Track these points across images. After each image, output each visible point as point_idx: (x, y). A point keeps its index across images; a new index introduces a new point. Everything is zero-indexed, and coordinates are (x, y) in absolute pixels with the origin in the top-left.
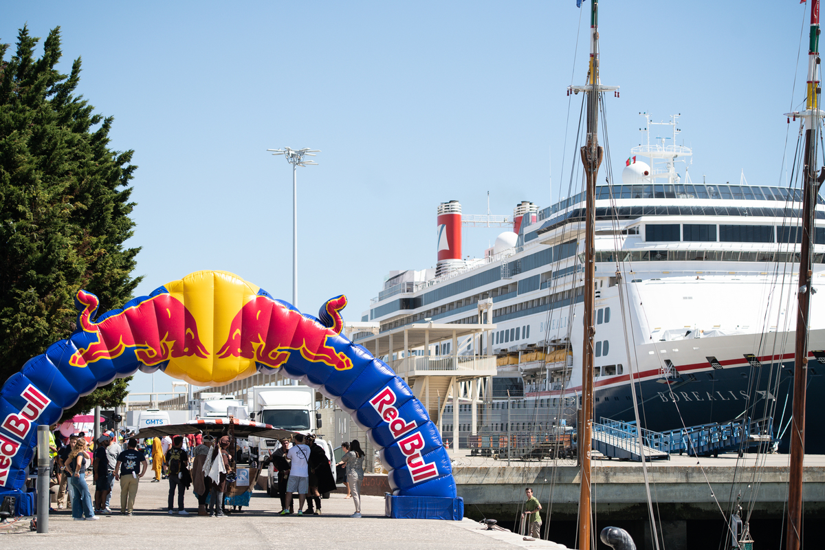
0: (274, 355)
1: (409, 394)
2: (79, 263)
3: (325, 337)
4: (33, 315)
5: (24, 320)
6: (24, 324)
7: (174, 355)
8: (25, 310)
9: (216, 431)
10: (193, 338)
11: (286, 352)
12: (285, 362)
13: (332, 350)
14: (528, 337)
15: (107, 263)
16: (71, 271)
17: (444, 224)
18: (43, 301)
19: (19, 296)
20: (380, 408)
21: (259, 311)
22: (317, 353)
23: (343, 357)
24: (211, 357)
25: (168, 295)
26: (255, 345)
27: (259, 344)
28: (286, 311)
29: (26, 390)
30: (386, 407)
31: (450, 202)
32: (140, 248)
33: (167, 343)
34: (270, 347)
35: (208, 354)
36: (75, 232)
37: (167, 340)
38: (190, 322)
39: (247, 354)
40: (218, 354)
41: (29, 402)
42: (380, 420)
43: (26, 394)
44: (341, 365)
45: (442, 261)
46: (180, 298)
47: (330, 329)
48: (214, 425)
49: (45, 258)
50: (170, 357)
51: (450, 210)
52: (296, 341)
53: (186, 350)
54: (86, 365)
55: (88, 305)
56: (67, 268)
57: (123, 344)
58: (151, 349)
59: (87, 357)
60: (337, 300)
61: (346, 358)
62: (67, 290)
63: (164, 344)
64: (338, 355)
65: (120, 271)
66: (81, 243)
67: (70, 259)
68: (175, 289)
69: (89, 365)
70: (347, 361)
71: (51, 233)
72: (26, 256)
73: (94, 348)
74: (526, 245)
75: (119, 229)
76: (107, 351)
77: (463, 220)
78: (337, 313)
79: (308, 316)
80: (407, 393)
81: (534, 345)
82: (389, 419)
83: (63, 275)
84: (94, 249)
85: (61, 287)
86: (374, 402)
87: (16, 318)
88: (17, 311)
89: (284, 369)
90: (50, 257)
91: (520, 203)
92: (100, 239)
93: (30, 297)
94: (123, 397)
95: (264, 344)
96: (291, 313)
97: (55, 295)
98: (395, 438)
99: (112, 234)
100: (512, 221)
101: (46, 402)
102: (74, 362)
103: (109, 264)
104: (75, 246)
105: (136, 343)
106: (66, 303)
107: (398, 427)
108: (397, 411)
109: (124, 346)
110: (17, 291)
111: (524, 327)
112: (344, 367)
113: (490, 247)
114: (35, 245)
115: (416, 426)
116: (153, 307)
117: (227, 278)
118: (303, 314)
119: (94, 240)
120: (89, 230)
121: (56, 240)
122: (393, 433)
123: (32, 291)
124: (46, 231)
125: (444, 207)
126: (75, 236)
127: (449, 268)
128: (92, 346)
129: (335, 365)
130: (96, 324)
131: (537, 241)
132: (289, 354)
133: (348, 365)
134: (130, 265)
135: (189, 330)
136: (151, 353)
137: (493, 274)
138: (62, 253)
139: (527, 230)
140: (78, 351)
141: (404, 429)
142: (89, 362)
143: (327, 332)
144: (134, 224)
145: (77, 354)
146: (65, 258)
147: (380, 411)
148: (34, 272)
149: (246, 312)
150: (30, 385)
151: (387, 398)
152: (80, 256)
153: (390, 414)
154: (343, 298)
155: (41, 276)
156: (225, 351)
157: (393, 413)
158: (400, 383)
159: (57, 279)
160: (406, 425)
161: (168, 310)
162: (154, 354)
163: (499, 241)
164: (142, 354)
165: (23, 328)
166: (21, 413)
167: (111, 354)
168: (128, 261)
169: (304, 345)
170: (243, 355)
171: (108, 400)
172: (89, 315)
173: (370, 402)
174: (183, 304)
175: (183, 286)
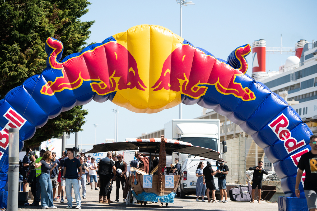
0: (195, 89)
1: (299, 120)
2: (49, 28)
3: (234, 76)
4: (16, 63)
5: (10, 66)
6: (10, 70)
7: (120, 88)
8: (10, 59)
9: (150, 147)
10: (134, 75)
11: (204, 87)
12: (204, 94)
13: (239, 85)
14: (306, 113)
15: (70, 29)
16: (44, 33)
17: (256, 52)
18: (24, 53)
19: (6, 49)
20: (277, 130)
21: (185, 56)
22: (228, 88)
23: (248, 91)
24: (147, 90)
25: (116, 42)
26: (181, 82)
27: (184, 81)
28: (204, 56)
29: (8, 112)
30: (281, 129)
31: (260, 40)
32: (93, 22)
33: (115, 79)
34: (192, 82)
35: (145, 87)
36: (47, 7)
37: (115, 76)
38: (132, 62)
39: (175, 87)
40: (153, 87)
41: (10, 121)
42: (276, 139)
43: (7, 115)
44: (246, 97)
45: (255, 73)
46: (125, 44)
47: (238, 70)
48: (148, 142)
49: (25, 22)
50: (117, 89)
51: (260, 44)
52: (212, 79)
53: (129, 84)
54: (53, 94)
55: (55, 49)
56: (41, 31)
57: (81, 78)
58: (102, 82)
59: (54, 88)
60: (243, 48)
61: (250, 92)
62: (41, 46)
63: (112, 79)
64: (244, 90)
65: (79, 36)
66: (51, 14)
67: (43, 24)
68: (121, 38)
69: (56, 94)
70: (251, 94)
71: (30, 5)
72: (12, 21)
73: (59, 81)
74: (305, 62)
75: (79, 5)
76: (69, 84)
77: (267, 50)
78: (244, 58)
79: (221, 60)
80: (297, 119)
81: (310, 118)
82: (284, 139)
83: (39, 35)
84: (60, 19)
85: (37, 44)
86: (272, 125)
87: (4, 65)
88: (5, 60)
89: (202, 100)
90: (29, 22)
91: (299, 41)
92: (65, 12)
93: (14, 50)
94: (81, 125)
95: (188, 80)
96: (208, 57)
97: (33, 49)
98: (289, 153)
99: (74, 9)
100: (294, 50)
101: (22, 121)
102: (44, 91)
103: (71, 30)
104: (47, 16)
105: (91, 78)
106: (40, 55)
107: (291, 145)
108: (290, 132)
109: (82, 80)
110: (5, 45)
111: (304, 108)
112: (249, 98)
113: (282, 65)
114: (18, 13)
115: (305, 144)
116: (104, 51)
117: (160, 30)
118: (217, 59)
119: (61, 12)
120: (57, 5)
121: (33, 9)
122: (287, 149)
123: (16, 45)
124: (26, 4)
125: (256, 43)
126: (48, 9)
127: (259, 77)
128: (58, 79)
129: (242, 97)
130: (61, 63)
131: (313, 59)
132: (207, 88)
133: (252, 97)
134: (86, 34)
135: (131, 69)
136: (103, 85)
137: (286, 79)
138: (38, 19)
139: (306, 53)
140: (47, 83)
141: (295, 146)
142: (55, 91)
143: (235, 72)
144: (89, 3)
145: (47, 86)
146: (40, 23)
147: (277, 132)
148: (17, 32)
149: (174, 55)
150: (11, 109)
151: (282, 122)
152: (51, 23)
153: (285, 135)
154: (248, 46)
155: (22, 35)
156: (158, 86)
157: (286, 134)
158: (292, 111)
159: (34, 39)
160: (297, 143)
161: (115, 53)
162: (104, 86)
163: (288, 61)
164: (96, 87)
165: (9, 72)
166: (3, 130)
167: (73, 86)
168: (85, 31)
169: (218, 82)
170: (171, 88)
171: (70, 128)
172: (56, 57)
173: (269, 125)
174: (127, 49)
175: (127, 36)
